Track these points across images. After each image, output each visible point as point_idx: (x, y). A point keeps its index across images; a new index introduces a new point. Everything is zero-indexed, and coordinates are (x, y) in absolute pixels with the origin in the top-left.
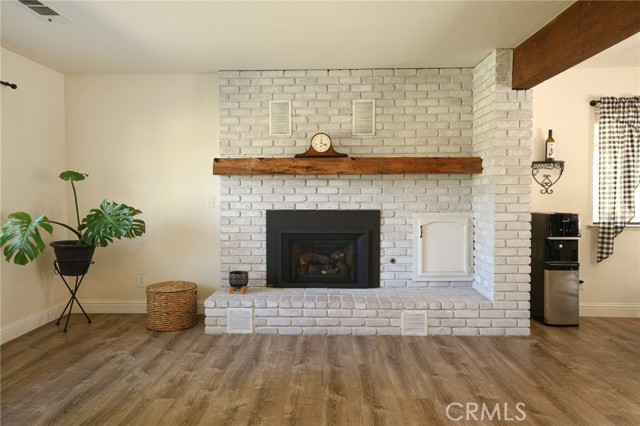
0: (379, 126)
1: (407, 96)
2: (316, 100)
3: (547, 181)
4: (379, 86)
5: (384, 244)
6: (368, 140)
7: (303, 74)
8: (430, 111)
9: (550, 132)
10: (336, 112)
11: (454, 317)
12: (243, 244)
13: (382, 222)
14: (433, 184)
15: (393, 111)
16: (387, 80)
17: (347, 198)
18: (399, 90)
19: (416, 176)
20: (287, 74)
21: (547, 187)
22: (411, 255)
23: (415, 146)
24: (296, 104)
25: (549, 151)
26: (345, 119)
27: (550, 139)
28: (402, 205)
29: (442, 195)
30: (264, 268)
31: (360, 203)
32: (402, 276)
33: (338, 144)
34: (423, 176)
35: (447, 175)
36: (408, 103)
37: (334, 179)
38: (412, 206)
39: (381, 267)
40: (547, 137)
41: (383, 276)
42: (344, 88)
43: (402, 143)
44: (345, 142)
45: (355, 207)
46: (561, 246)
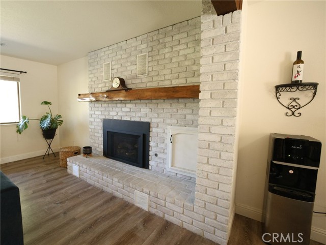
0: (150, 69)
1: (167, 46)
2: (121, 59)
3: (294, 104)
4: (150, 43)
5: (151, 144)
6: (144, 79)
7: (116, 46)
8: (182, 53)
9: (299, 54)
10: (129, 64)
11: (165, 206)
12: (96, 134)
13: (151, 130)
14: (182, 106)
15: (158, 58)
16: (155, 38)
17: (134, 114)
18: (162, 43)
19: (171, 101)
20: (111, 48)
21: (293, 110)
22: (166, 153)
23: (171, 80)
24: (113, 63)
25: (295, 73)
26: (133, 67)
27: (299, 60)
28: (162, 120)
29: (188, 114)
30: (102, 147)
31: (140, 117)
32: (161, 165)
33: (130, 83)
34: (176, 100)
35: (192, 100)
36: (166, 50)
37: (128, 103)
38: (168, 121)
39: (150, 157)
40: (295, 59)
41: (151, 163)
42: (133, 49)
43: (163, 78)
44: (134, 81)
45: (137, 119)
46: (291, 172)
